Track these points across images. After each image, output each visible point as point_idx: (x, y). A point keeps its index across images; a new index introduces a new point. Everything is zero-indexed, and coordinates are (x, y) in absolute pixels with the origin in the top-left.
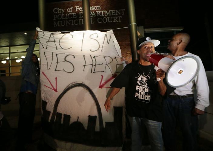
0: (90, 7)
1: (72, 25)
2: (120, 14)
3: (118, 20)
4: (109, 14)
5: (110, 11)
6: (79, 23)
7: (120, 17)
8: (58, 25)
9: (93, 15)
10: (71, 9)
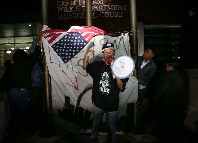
0: (93, 1)
1: (76, 18)
2: (121, 9)
3: (119, 16)
4: (111, 9)
5: (112, 6)
6: (82, 17)
7: (121, 12)
8: (61, 18)
9: (95, 9)
10: (75, 2)
